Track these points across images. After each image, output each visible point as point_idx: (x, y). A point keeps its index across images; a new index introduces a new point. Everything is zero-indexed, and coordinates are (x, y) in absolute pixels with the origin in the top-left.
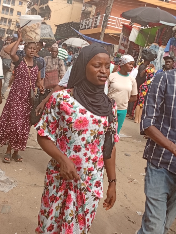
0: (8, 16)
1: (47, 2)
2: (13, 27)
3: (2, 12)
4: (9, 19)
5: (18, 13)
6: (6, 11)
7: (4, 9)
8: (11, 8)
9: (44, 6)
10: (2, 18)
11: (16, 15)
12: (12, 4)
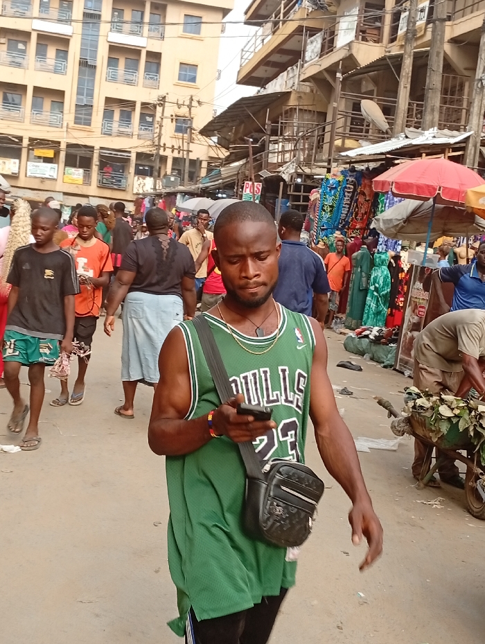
0: (139, 93)
3: (108, 73)
4: (145, 105)
5: (181, 69)
6: (127, 67)
7: (118, 59)
8: (149, 54)
10: (109, 100)
11: (176, 80)
12: (150, 30)
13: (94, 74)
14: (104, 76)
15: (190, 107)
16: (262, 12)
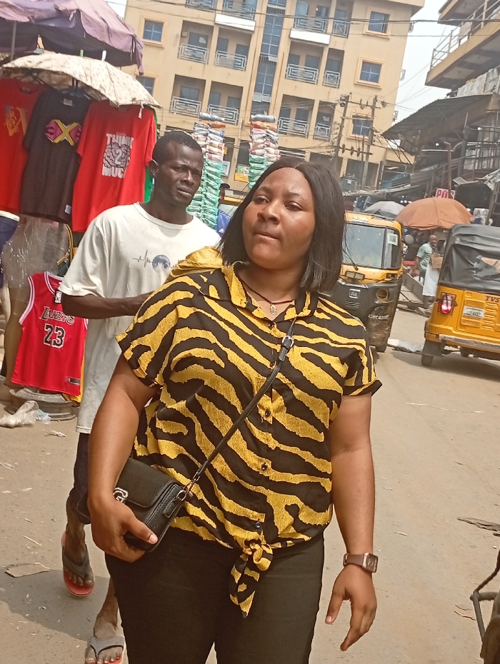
0: (316, 92)
3: (287, 71)
4: (321, 103)
5: (363, 68)
6: (308, 64)
7: (299, 56)
8: (331, 50)
11: (357, 80)
12: (334, 27)
13: (273, 71)
14: (284, 72)
15: (373, 108)
16: (461, 10)
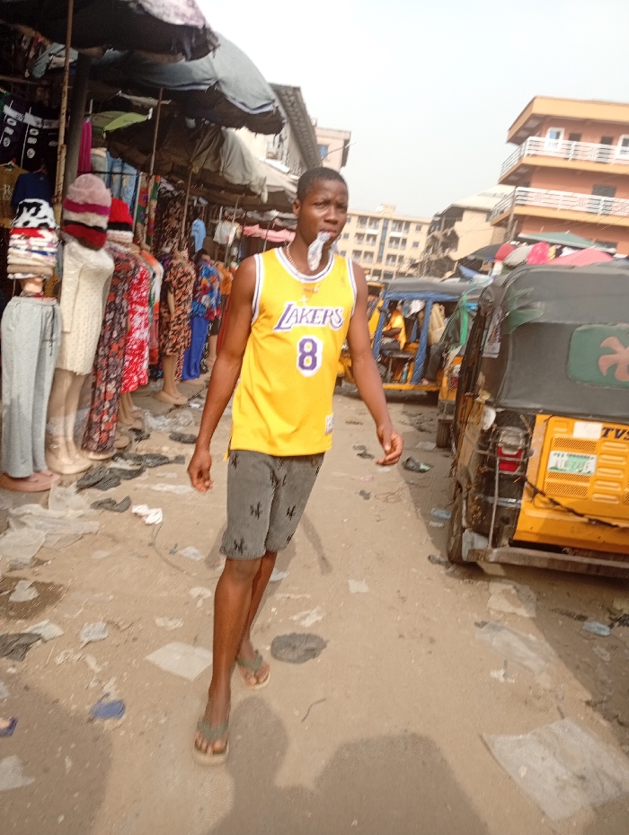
0: (398, 252)
1: (452, 225)
2: (405, 268)
9: (449, 232)
13: (384, 247)
14: (388, 246)
